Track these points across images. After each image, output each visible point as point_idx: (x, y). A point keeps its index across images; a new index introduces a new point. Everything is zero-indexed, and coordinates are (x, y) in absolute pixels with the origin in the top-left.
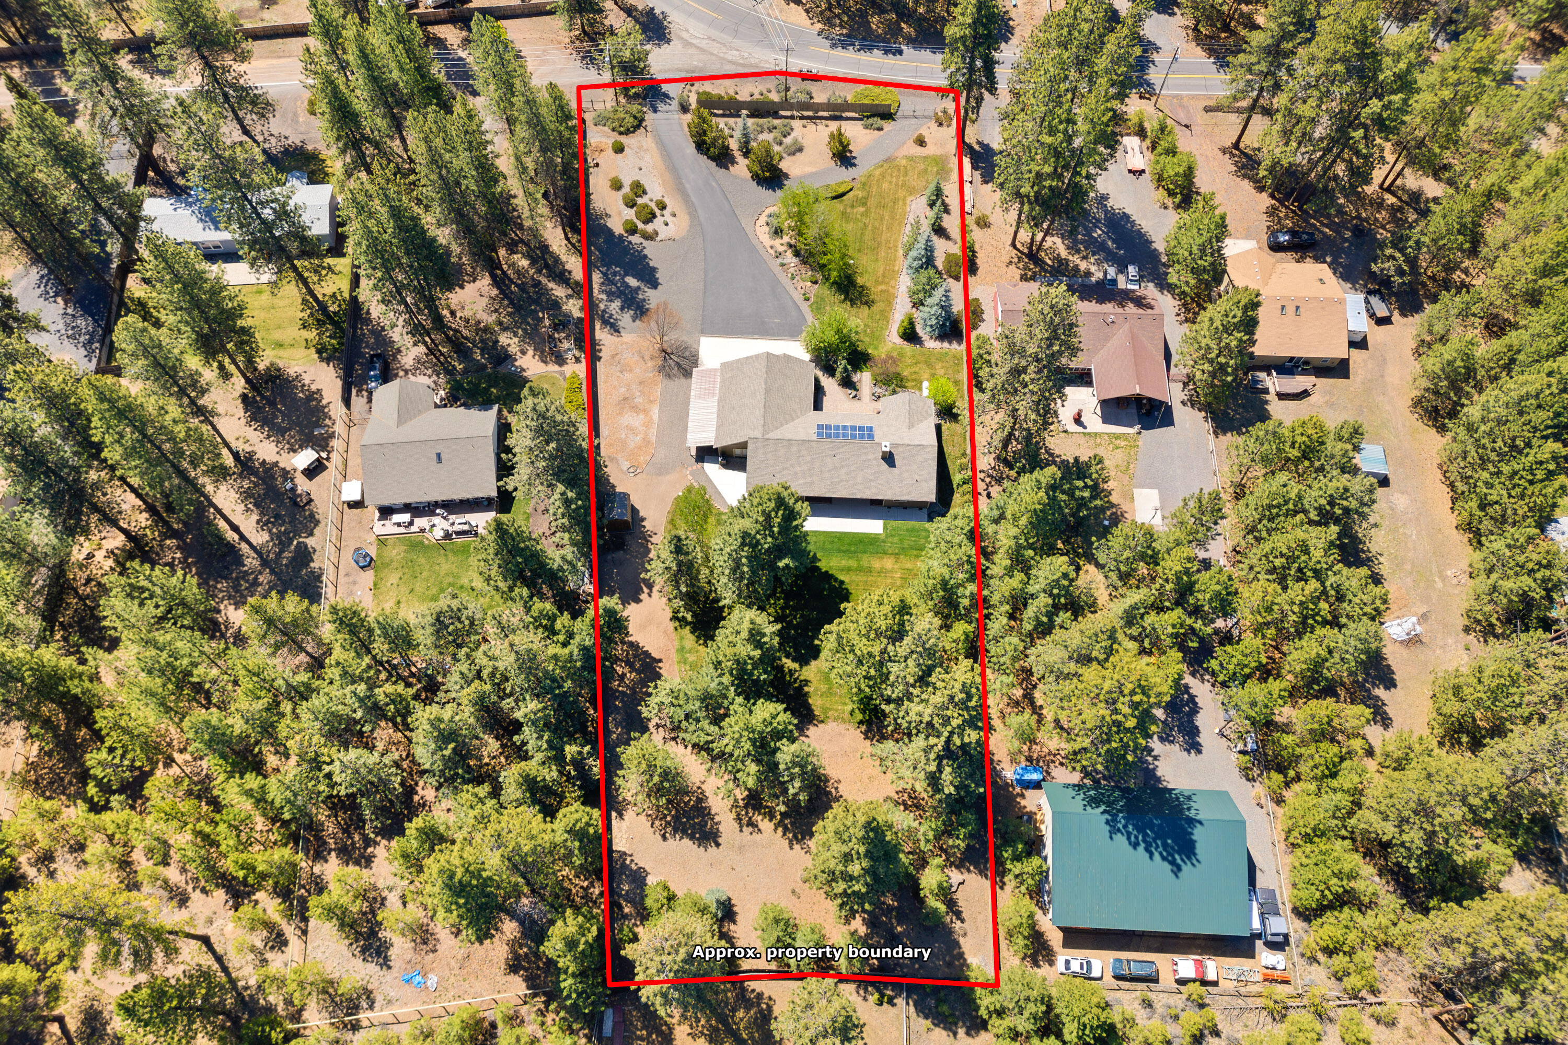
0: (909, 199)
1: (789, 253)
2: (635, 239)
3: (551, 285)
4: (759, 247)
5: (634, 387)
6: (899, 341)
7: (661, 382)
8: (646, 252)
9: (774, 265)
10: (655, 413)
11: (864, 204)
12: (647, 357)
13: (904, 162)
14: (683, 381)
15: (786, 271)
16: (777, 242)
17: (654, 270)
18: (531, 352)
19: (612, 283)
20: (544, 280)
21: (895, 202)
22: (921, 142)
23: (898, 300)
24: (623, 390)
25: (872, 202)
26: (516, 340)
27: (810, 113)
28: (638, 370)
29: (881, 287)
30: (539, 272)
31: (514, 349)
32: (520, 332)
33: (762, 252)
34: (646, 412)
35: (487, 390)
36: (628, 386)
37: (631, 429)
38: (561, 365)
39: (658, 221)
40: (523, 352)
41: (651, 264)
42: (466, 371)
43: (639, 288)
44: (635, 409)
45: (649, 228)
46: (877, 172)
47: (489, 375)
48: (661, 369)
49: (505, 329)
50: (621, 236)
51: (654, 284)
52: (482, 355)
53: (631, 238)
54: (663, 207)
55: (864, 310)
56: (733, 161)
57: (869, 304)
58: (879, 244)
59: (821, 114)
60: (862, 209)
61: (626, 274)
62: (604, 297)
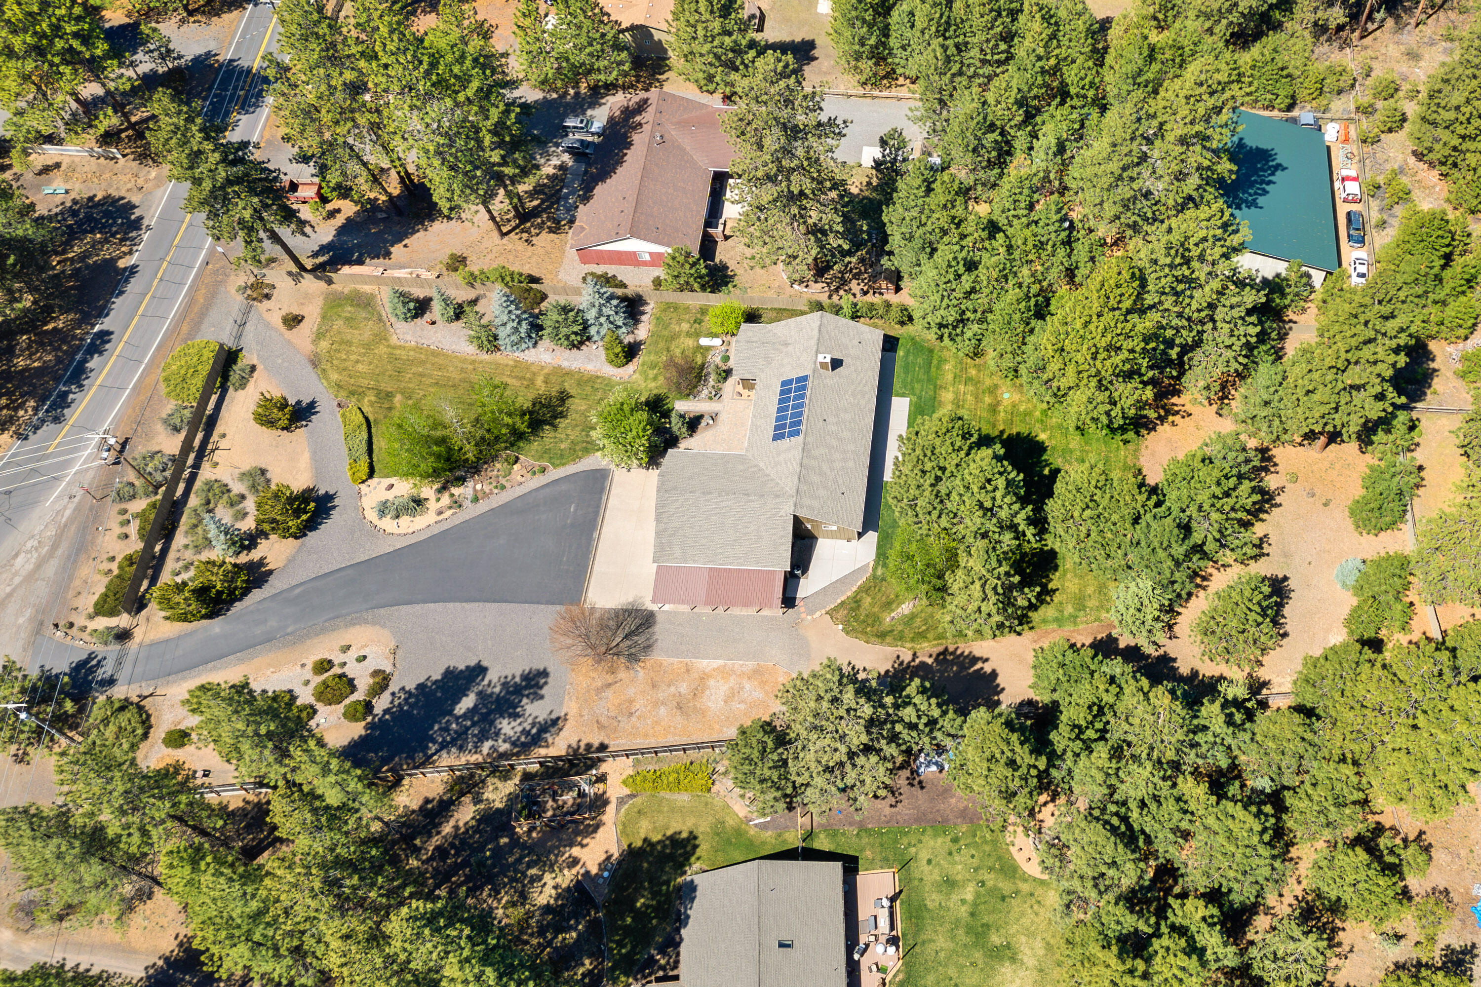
0: (394, 340)
1: (456, 491)
2: (381, 704)
3: (447, 829)
4: (436, 530)
5: (661, 695)
6: (631, 367)
7: (657, 656)
8: (411, 686)
9: (471, 511)
10: (705, 664)
11: (389, 395)
12: (610, 679)
13: (324, 344)
14: (657, 628)
15: (486, 495)
16: (432, 505)
17: (449, 674)
18: (576, 851)
19: (462, 734)
20: (436, 841)
21: (395, 358)
22: (293, 321)
23: (565, 364)
24: (663, 710)
25: (387, 385)
26: (547, 877)
27: (192, 456)
28: (631, 691)
29: (539, 381)
30: (416, 850)
31: (567, 878)
32: (533, 871)
33: (446, 526)
34: (704, 678)
35: (639, 915)
36: (656, 704)
37: (731, 696)
38: (606, 802)
39: (351, 671)
40: (575, 862)
41: (437, 676)
42: (597, 955)
43: (480, 694)
44: (699, 689)
45: (364, 683)
46: (334, 376)
47: (609, 914)
48: (633, 658)
49: (523, 897)
50: (370, 726)
51: (480, 670)
52: (569, 929)
53: (378, 709)
54: (323, 666)
55: (576, 405)
56: (261, 563)
57: (564, 397)
58: (464, 380)
59: (197, 443)
60: (398, 398)
61: (450, 712)
62: (486, 746)
